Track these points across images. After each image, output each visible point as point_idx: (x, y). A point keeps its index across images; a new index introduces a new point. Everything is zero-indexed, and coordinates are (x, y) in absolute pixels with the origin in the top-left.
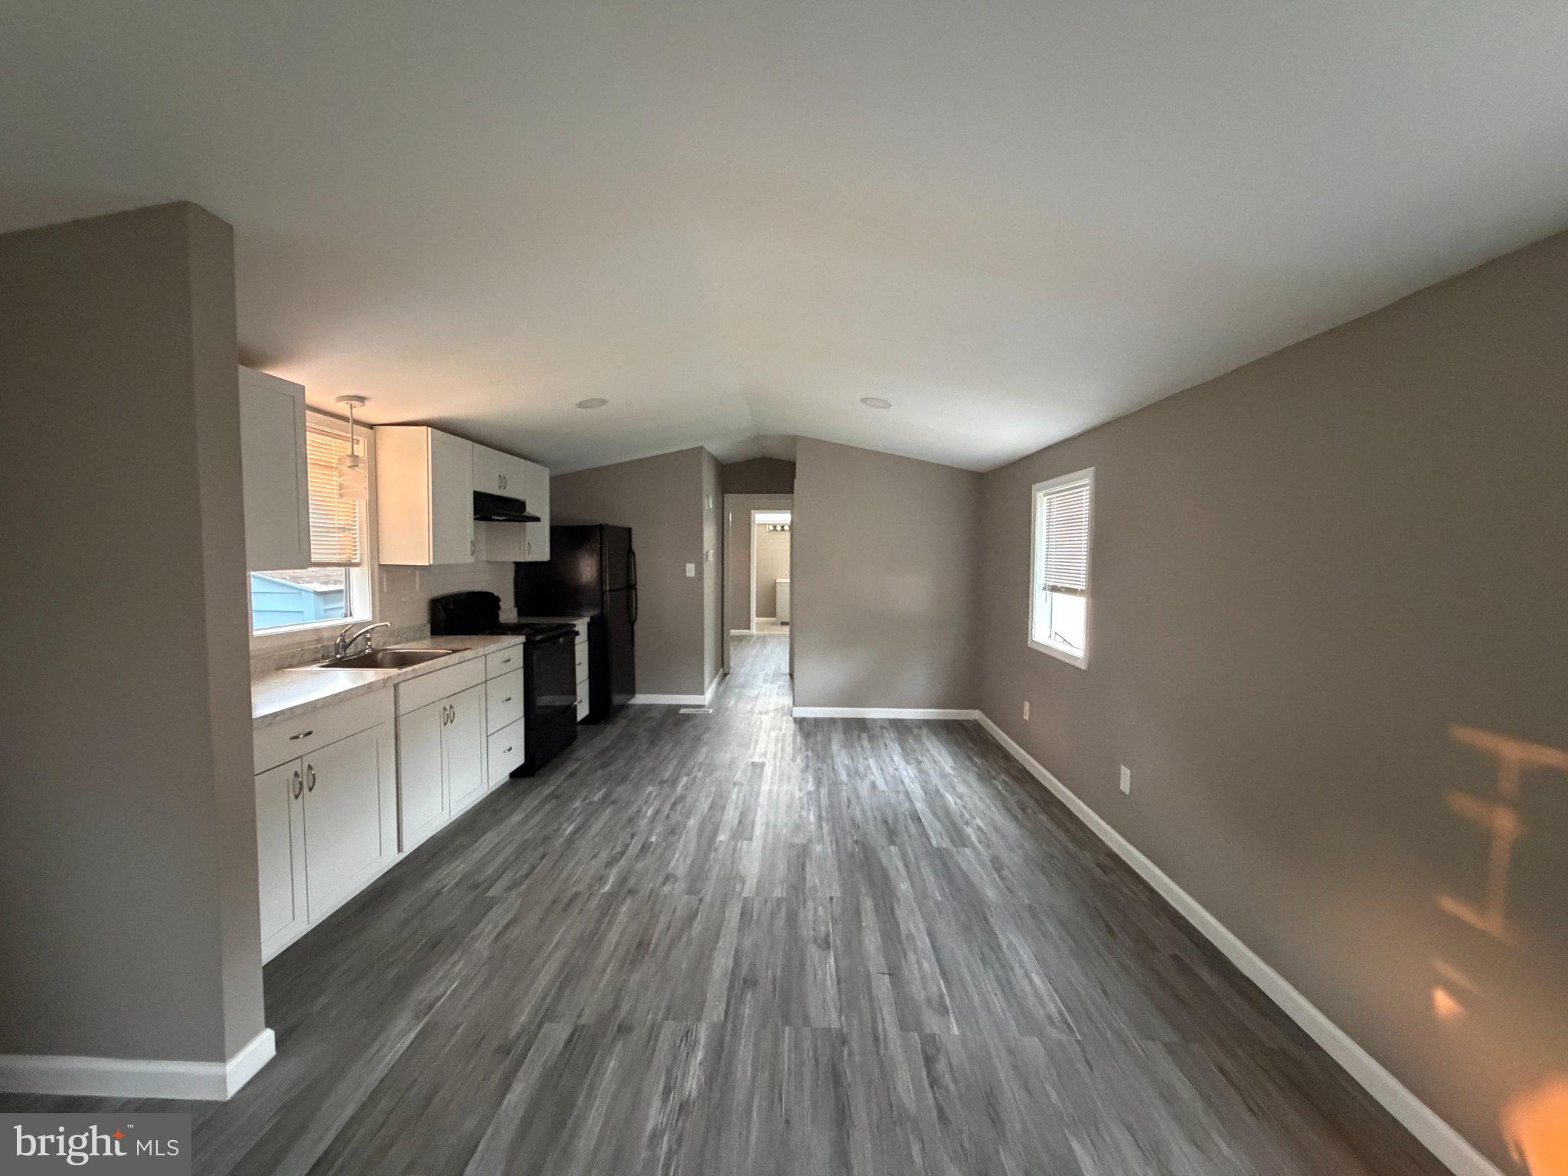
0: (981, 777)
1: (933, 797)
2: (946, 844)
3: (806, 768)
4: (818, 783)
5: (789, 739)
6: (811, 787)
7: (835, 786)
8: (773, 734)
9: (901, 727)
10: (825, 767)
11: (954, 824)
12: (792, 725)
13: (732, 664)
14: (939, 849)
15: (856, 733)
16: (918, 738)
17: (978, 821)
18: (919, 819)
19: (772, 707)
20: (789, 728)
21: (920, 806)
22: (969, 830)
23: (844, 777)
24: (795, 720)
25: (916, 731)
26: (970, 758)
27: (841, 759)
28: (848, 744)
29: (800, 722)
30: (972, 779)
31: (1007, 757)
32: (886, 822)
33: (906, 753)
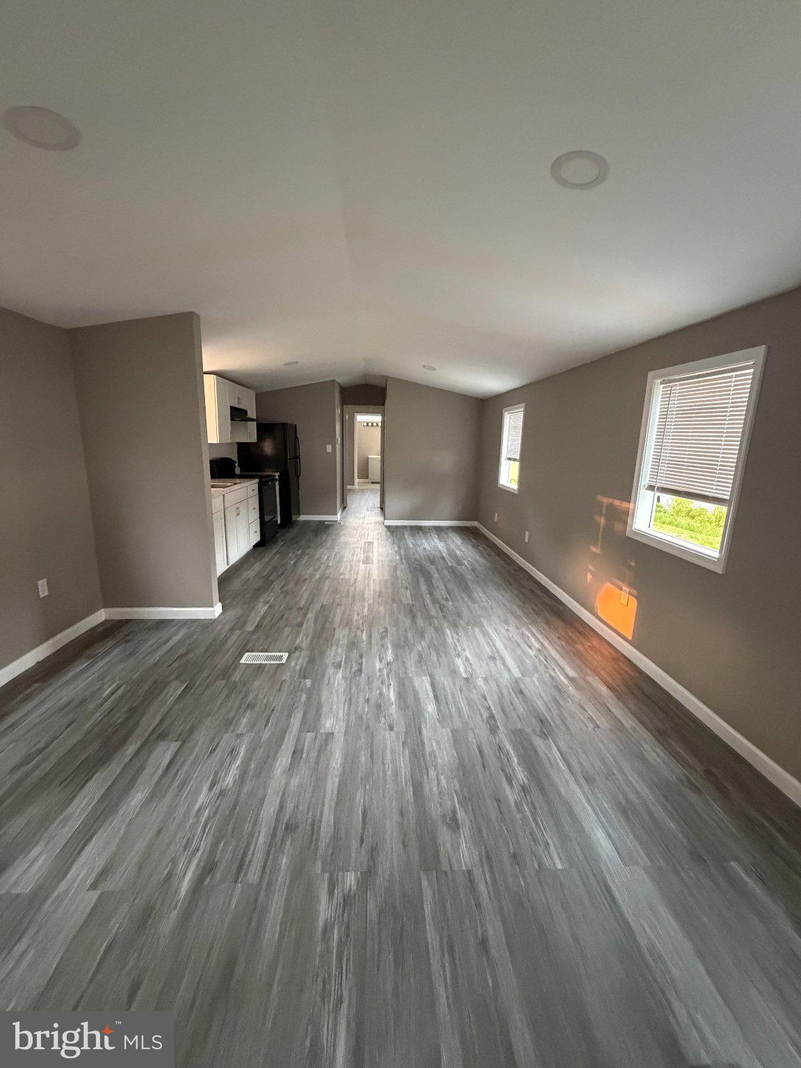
0: (473, 546)
1: (451, 552)
2: (454, 565)
3: (394, 543)
4: (399, 548)
5: (384, 533)
6: (396, 549)
7: (407, 549)
8: (376, 532)
9: (438, 529)
10: (402, 543)
11: (458, 560)
12: (385, 529)
13: (348, 502)
14: (451, 567)
15: (416, 531)
16: (446, 533)
17: (469, 559)
18: (444, 558)
19: (373, 522)
20: (383, 530)
21: (445, 554)
22: (465, 561)
23: (411, 546)
24: (386, 526)
25: (446, 531)
26: (469, 540)
27: (410, 541)
28: (413, 535)
29: (388, 527)
30: (469, 547)
31: (486, 539)
32: (430, 560)
33: (440, 539)
